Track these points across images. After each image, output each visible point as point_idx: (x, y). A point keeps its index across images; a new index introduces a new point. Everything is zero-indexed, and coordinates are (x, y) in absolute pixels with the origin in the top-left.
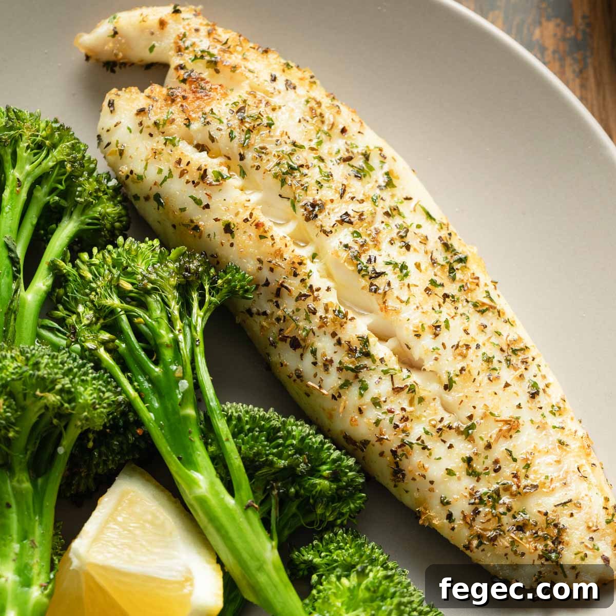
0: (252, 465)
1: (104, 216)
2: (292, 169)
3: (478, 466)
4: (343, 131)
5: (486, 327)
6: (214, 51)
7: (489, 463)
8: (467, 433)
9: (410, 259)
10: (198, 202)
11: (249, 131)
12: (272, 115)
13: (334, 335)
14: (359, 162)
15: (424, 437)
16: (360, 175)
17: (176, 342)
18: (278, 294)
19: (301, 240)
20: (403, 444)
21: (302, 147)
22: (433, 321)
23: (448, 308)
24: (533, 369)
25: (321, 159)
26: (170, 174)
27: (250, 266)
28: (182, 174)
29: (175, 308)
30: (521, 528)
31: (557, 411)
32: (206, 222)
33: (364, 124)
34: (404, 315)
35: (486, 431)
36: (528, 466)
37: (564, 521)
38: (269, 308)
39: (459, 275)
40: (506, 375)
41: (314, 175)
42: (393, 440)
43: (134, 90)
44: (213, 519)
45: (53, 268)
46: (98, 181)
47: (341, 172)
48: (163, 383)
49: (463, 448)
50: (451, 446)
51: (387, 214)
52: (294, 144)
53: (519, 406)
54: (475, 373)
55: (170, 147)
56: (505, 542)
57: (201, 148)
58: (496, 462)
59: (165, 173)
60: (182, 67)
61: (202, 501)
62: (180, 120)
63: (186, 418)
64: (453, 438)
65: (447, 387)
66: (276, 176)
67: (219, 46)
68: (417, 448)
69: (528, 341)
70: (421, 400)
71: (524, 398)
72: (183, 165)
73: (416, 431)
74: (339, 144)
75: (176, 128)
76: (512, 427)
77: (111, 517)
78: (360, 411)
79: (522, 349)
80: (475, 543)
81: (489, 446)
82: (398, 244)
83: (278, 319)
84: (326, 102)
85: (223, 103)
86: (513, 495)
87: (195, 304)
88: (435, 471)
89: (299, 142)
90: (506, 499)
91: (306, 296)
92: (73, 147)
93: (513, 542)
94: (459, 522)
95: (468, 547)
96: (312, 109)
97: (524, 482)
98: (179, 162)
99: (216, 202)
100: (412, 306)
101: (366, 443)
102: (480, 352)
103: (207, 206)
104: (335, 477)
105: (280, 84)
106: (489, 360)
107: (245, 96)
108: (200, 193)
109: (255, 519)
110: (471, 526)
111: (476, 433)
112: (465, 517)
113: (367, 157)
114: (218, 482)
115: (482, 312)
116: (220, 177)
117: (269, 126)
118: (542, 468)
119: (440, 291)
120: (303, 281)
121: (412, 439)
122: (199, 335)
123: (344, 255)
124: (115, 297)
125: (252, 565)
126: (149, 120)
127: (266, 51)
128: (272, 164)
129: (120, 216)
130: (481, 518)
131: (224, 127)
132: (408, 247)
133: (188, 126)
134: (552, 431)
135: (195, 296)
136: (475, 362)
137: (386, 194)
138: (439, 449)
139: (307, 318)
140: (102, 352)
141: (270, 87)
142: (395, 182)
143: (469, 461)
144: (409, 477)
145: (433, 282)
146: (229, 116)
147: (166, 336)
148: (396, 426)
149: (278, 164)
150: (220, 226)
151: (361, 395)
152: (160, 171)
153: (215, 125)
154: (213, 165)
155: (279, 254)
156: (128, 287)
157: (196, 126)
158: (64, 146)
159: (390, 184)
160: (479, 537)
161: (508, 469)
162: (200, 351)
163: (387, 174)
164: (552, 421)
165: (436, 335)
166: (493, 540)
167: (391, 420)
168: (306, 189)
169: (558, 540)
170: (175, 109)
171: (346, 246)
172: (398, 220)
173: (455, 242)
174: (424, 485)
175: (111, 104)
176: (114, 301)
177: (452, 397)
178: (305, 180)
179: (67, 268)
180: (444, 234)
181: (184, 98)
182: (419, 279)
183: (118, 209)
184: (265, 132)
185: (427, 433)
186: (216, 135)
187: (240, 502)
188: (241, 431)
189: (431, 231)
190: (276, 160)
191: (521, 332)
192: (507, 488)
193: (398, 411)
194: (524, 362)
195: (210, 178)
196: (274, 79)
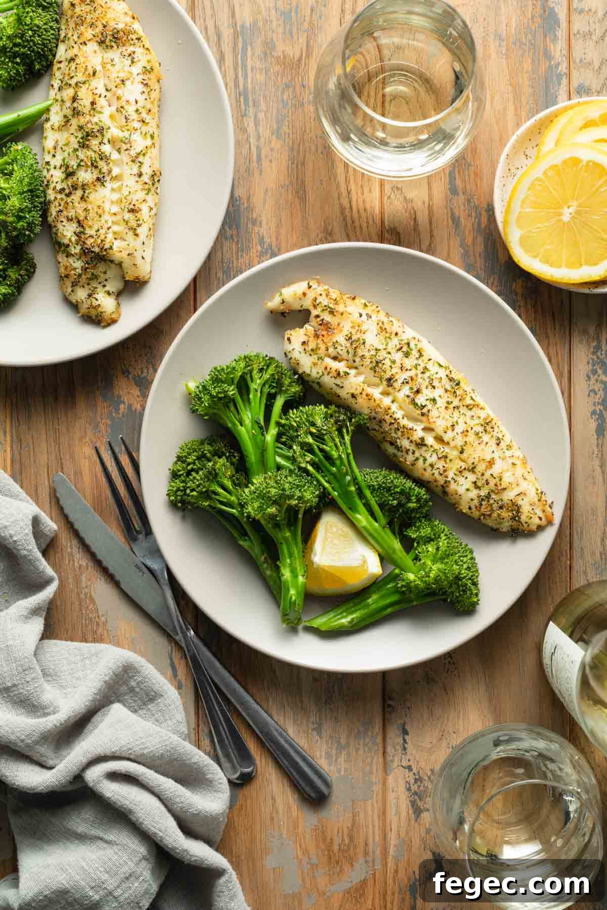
0: (381, 506)
1: (295, 393)
2: (377, 362)
3: (479, 484)
4: (396, 334)
5: (473, 416)
6: (331, 306)
7: (484, 482)
8: (473, 470)
9: (436, 394)
10: (337, 385)
11: (356, 348)
12: (364, 337)
13: (408, 438)
14: (405, 349)
15: (455, 477)
16: (407, 355)
17: (340, 456)
18: (380, 422)
19: (385, 393)
20: (446, 482)
21: (380, 350)
22: (451, 424)
23: (456, 414)
24: (496, 429)
25: (389, 353)
26: (323, 374)
27: (366, 411)
28: (328, 374)
29: (337, 440)
30: (501, 508)
31: (509, 447)
32: (343, 393)
33: (405, 326)
34: (438, 424)
35: (481, 468)
36: (501, 480)
37: (520, 502)
38: (377, 428)
39: (458, 393)
40: (486, 438)
41: (387, 363)
42: (441, 480)
43: (297, 329)
44: (371, 535)
45: (278, 424)
46: (290, 378)
47: (398, 356)
48: (338, 476)
49: (472, 477)
50: (466, 478)
51: (423, 373)
52: (376, 349)
53: (493, 452)
54: (472, 443)
55: (321, 361)
56: (495, 515)
57: (335, 358)
58: (487, 480)
59: (321, 374)
60: (318, 316)
61: (365, 528)
62: (323, 347)
63: (351, 492)
64: (466, 474)
65: (462, 452)
66: (371, 369)
67: (332, 301)
68: (452, 482)
69: (492, 415)
70: (451, 460)
71: (494, 447)
72: (328, 369)
73: (451, 475)
74: (395, 341)
75: (322, 352)
76: (491, 463)
77: (326, 538)
78: (425, 470)
79: (490, 422)
80: (482, 517)
81: (483, 475)
82: (430, 387)
83: (382, 433)
84: (385, 320)
85: (341, 335)
86: (496, 494)
87: (345, 435)
88: (461, 490)
89: (378, 348)
90: (493, 496)
91: (393, 423)
92: (276, 366)
93: (499, 515)
94: (474, 509)
95: (479, 519)
96: (381, 327)
97: (500, 488)
98: (326, 368)
99: (346, 384)
100: (441, 418)
101: (429, 482)
102: (473, 431)
103: (342, 387)
104: (418, 500)
105: (364, 317)
106: (477, 434)
107: (350, 330)
108: (338, 381)
109: (388, 531)
110: (479, 511)
111: (476, 470)
112: (476, 508)
113: (408, 344)
114: (369, 517)
115: (470, 409)
116: (347, 374)
117: (364, 343)
118: (507, 478)
119: (451, 406)
120: (391, 416)
121: (449, 479)
122: (350, 451)
123: (408, 400)
124: (309, 437)
125: (391, 551)
126: (309, 349)
127: (354, 299)
128: (368, 363)
129: (302, 390)
130: (483, 507)
131: (343, 348)
132: (434, 387)
133: (327, 350)
134: (508, 459)
135: (345, 431)
136: (471, 437)
137: (420, 362)
138: (461, 480)
139: (395, 433)
140: (310, 468)
141: (359, 320)
142: (423, 353)
143: (475, 483)
144: (450, 494)
145: (448, 403)
146: (345, 342)
147: (335, 454)
148: (441, 474)
149: (371, 362)
150: (349, 396)
151: (424, 463)
152: (318, 373)
153: (339, 348)
154: (341, 366)
155: (379, 406)
156: (314, 431)
157: (331, 350)
158: (272, 367)
159: (421, 355)
160: (484, 515)
161: (492, 482)
162: (351, 457)
163: (419, 351)
164: (508, 453)
165: (453, 430)
166: (490, 515)
167: (439, 472)
168: (385, 372)
169: (518, 511)
170: (319, 341)
171: (408, 396)
172: (427, 374)
173: (453, 376)
174: (457, 497)
175: (289, 339)
176: (310, 440)
177: (465, 455)
178: (384, 366)
179: (283, 421)
180: (448, 372)
181: (323, 335)
182: (441, 403)
183: (301, 387)
184: (362, 347)
185: (455, 474)
186: (340, 352)
187: (380, 525)
188: (374, 490)
189: (442, 373)
190: (369, 361)
191: (488, 412)
192: (493, 491)
193: (441, 468)
194: (492, 428)
195: (342, 374)
196: (361, 315)
